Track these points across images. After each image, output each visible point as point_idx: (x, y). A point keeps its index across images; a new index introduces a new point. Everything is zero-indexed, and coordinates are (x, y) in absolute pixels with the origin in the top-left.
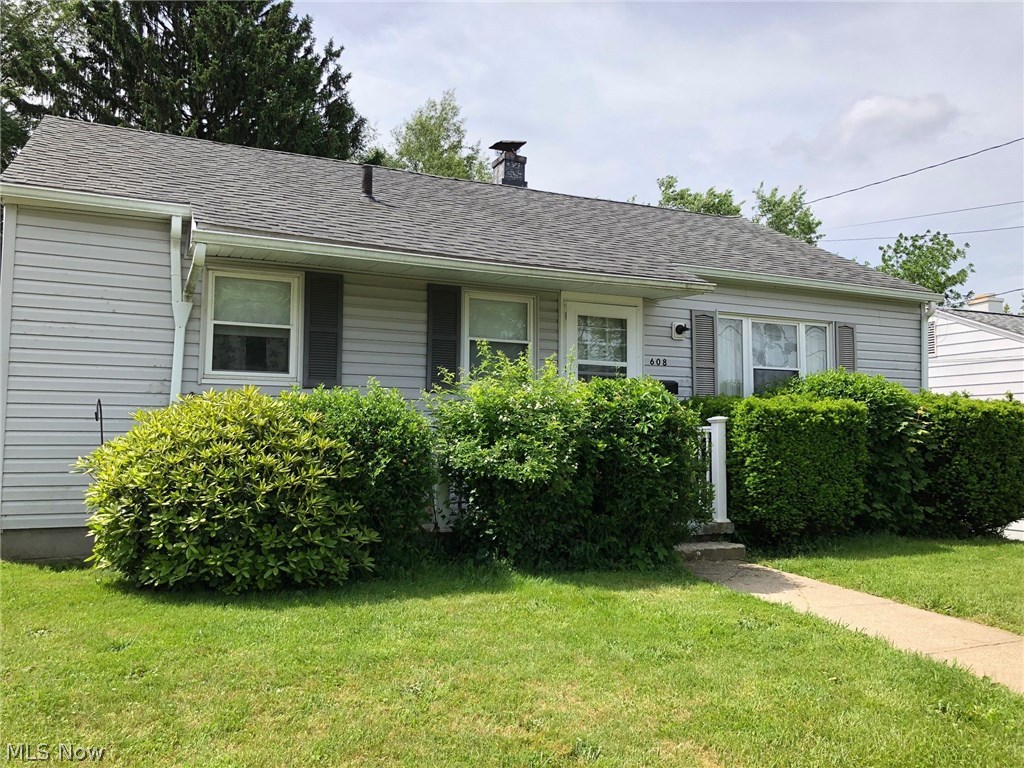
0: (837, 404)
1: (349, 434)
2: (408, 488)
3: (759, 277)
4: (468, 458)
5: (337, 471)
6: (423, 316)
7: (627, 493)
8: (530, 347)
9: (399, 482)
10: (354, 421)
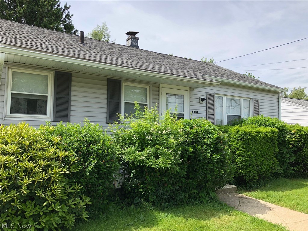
0: (268, 129)
1: (75, 148)
2: (105, 174)
3: (230, 81)
4: (132, 157)
5: (69, 169)
6: (106, 92)
7: (201, 170)
8: (148, 105)
9: (101, 172)
10: (78, 141)
